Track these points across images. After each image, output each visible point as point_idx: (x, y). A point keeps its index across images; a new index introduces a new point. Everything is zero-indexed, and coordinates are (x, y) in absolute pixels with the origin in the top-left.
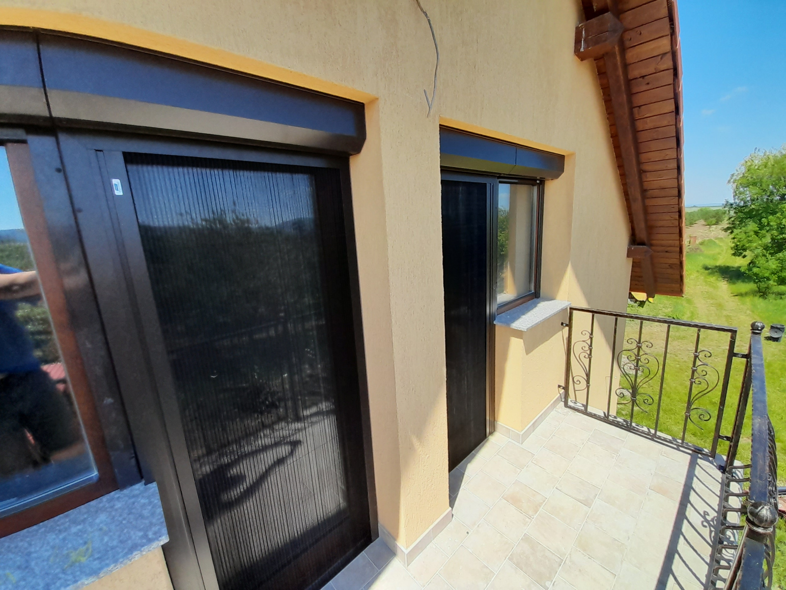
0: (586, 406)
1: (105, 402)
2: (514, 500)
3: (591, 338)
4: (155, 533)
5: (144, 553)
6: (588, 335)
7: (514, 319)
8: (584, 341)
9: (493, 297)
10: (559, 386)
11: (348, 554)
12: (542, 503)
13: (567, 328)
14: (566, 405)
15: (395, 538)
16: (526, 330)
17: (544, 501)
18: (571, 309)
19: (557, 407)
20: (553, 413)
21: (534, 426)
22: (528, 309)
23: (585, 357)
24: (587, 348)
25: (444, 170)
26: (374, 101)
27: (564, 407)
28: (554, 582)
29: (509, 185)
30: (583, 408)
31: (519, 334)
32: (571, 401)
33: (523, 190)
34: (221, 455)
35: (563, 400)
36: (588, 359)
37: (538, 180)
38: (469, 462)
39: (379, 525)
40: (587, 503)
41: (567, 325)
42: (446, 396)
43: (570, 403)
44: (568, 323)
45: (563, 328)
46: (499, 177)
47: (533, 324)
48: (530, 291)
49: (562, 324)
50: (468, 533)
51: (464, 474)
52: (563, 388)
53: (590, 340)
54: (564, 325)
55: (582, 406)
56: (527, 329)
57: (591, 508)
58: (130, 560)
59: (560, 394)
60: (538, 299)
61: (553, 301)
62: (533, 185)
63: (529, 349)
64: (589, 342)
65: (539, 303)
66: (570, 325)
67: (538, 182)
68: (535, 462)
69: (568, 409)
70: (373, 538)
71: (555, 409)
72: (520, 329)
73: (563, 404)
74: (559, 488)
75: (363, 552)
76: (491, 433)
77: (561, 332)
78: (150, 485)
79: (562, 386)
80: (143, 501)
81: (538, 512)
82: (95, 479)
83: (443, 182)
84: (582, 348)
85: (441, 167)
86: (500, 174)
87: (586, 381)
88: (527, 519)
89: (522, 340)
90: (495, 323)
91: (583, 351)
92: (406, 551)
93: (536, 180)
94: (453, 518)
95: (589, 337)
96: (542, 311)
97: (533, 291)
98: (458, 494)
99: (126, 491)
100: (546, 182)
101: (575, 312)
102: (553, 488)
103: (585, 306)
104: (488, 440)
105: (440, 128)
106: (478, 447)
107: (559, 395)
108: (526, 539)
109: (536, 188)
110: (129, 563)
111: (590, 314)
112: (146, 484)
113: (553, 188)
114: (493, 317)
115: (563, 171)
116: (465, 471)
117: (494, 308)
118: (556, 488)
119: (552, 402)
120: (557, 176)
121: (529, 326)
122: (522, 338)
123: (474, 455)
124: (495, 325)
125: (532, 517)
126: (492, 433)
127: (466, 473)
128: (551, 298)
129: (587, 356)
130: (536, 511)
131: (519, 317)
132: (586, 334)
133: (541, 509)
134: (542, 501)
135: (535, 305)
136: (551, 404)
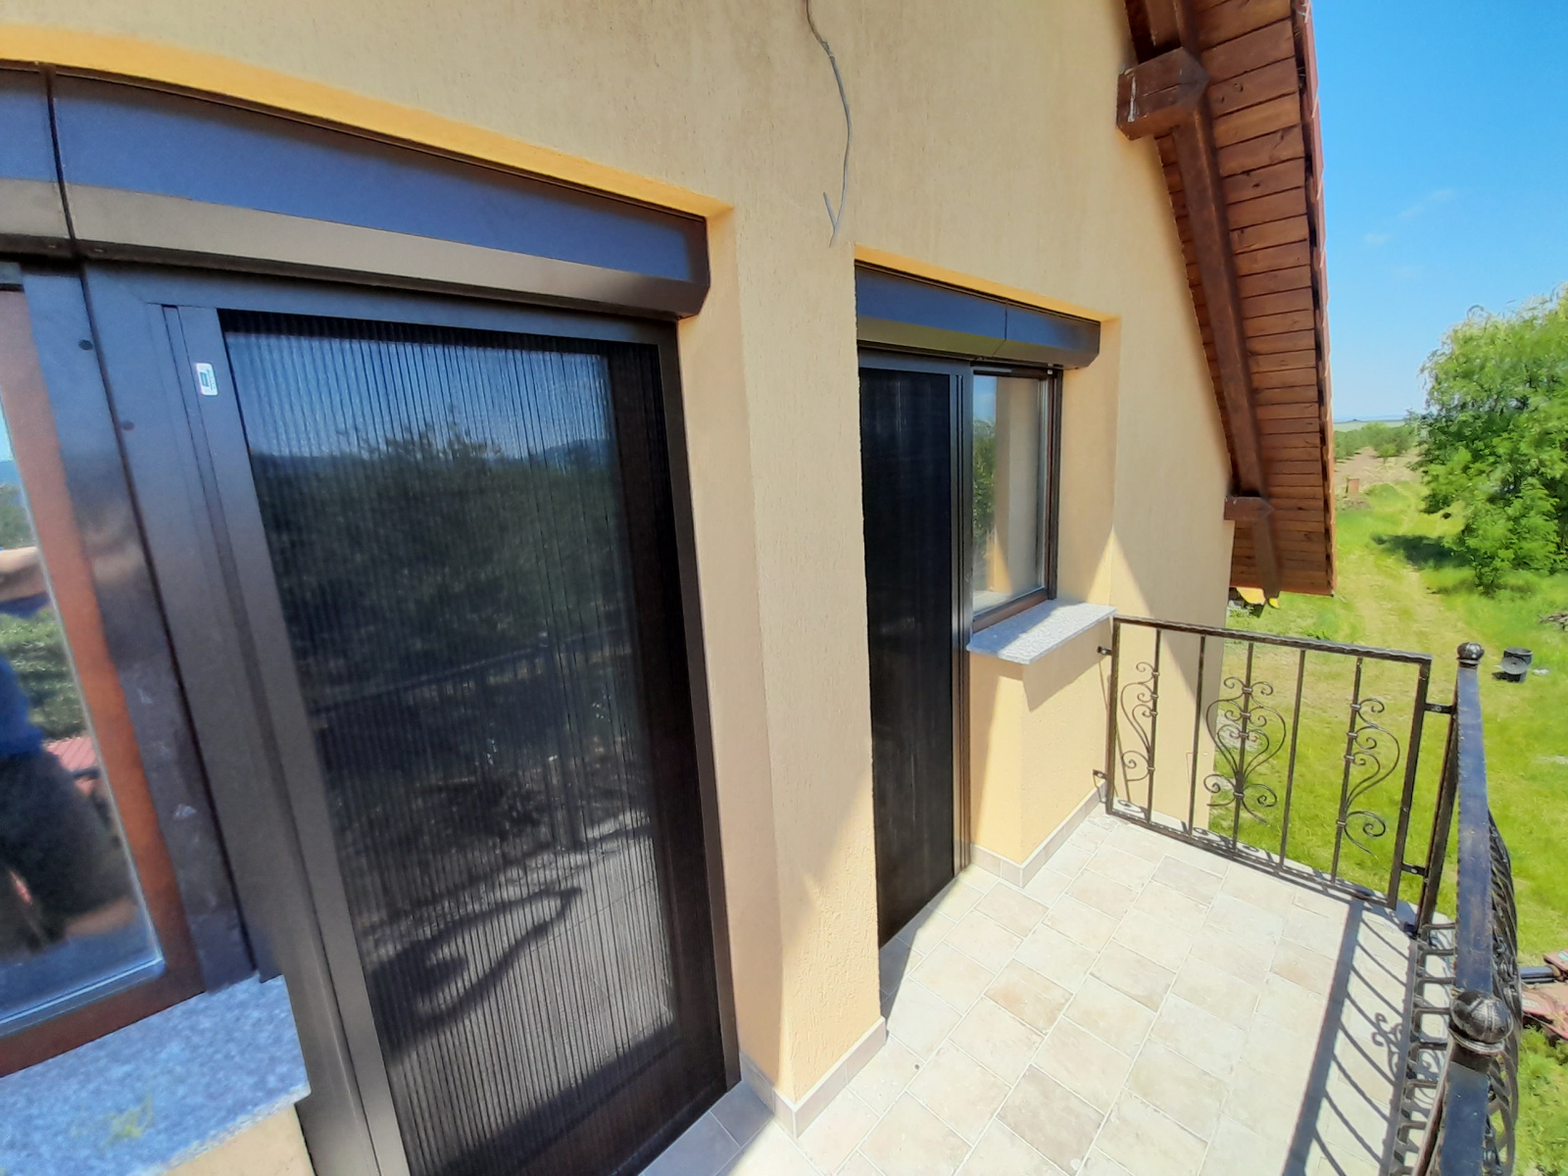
0: (1148, 812)
1: (178, 814)
2: (1008, 1000)
3: (1156, 678)
4: (282, 1079)
5: (260, 1118)
6: (1149, 671)
7: (1007, 640)
8: (1142, 683)
9: (963, 599)
10: (1096, 773)
11: (678, 1116)
12: (1063, 1005)
13: (1109, 658)
14: (1110, 810)
15: (771, 1080)
16: (1028, 663)
17: (1067, 1000)
18: (1116, 620)
19: (1093, 813)
20: (1084, 826)
21: (1048, 852)
22: (1034, 621)
23: (1144, 714)
24: (1148, 696)
25: (863, 347)
26: (725, 213)
27: (1105, 815)
28: (1088, 1159)
29: (994, 378)
30: (1142, 815)
31: (1015, 670)
32: (1119, 802)
33: (1021, 387)
34: (419, 922)
35: (1104, 800)
36: (1151, 719)
37: (1050, 369)
38: (919, 926)
39: (741, 1055)
40: (1150, 1002)
41: (1108, 652)
42: (871, 793)
43: (1117, 806)
44: (1110, 649)
45: (1102, 659)
46: (973, 363)
47: (1042, 651)
48: (1037, 586)
49: (1100, 649)
50: (917, 1067)
51: (909, 949)
52: (1104, 777)
53: (1152, 681)
54: (1104, 652)
55: (1140, 810)
56: (1031, 661)
57: (1159, 1012)
58: (232, 1133)
59: (1098, 788)
60: (1053, 602)
61: (1082, 606)
62: (1041, 379)
63: (1035, 701)
64: (1151, 685)
65: (1053, 609)
66: (1114, 652)
67: (1050, 372)
68: (1049, 924)
69: (1112, 819)
70: (728, 1084)
71: (1087, 818)
72: (1016, 661)
73: (1102, 807)
74: (1097, 974)
75: (709, 1111)
76: (963, 868)
77: (1097, 665)
78: (270, 982)
79: (1101, 773)
80: (256, 1014)
81: (1056, 1023)
82: (158, 971)
83: (863, 372)
84: (1139, 698)
85: (858, 342)
86: (976, 357)
87: (1148, 762)
88: (1035, 1037)
89: (1021, 683)
90: (968, 648)
91: (1140, 703)
92: (795, 1108)
93: (1045, 369)
94: (889, 1038)
95: (1151, 676)
96: (1061, 624)
97: (1043, 586)
98: (897, 990)
99: (222, 996)
100: (1065, 372)
101: (1123, 627)
102: (1085, 973)
103: (1143, 614)
104: (956, 881)
105: (856, 266)
106: (938, 895)
107: (1095, 789)
108: (1033, 1075)
109: (1045, 385)
110: (229, 1138)
111: (1153, 631)
112: (262, 981)
113: (1079, 386)
114: (964, 638)
115: (1097, 351)
116: (911, 944)
117: (968, 618)
118: (1091, 974)
119: (1082, 803)
120: (1086, 362)
121: (1033, 655)
122: (1020, 679)
123: (931, 912)
124: (968, 652)
125: (1044, 1032)
126: (965, 867)
127: (914, 948)
128: (1077, 600)
129: (1148, 713)
130: (1051, 1020)
131: (1015, 637)
132: (1145, 669)
133: (1061, 1016)
134: (1063, 1001)
135: (1046, 614)
136: (1081, 808)
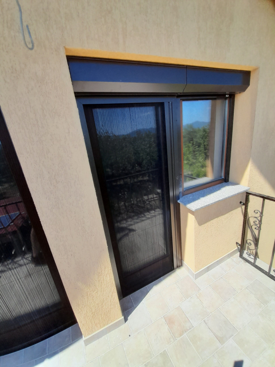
2: (170, 321)
3: (261, 217)
6: (259, 213)
7: (194, 200)
8: (256, 217)
10: (237, 243)
13: (244, 207)
14: (241, 256)
16: (194, 211)
17: (190, 329)
18: (247, 193)
19: (234, 256)
21: (208, 269)
23: (255, 228)
24: (257, 223)
27: (239, 257)
35: (239, 252)
36: (258, 230)
37: (227, 94)
38: (156, 284)
40: (221, 340)
41: (244, 204)
44: (245, 203)
45: (241, 206)
48: (221, 177)
49: (241, 203)
50: (130, 336)
51: (148, 292)
53: (260, 217)
54: (242, 204)
57: (223, 345)
60: (226, 183)
61: (238, 185)
63: (200, 224)
64: (259, 218)
66: (246, 205)
67: (227, 96)
68: (198, 296)
71: (231, 258)
72: (191, 209)
74: (206, 322)
76: (178, 267)
77: (239, 209)
79: (239, 244)
84: (254, 222)
85: (75, 93)
87: (256, 245)
88: (172, 340)
90: (178, 201)
91: (254, 224)
92: (84, 339)
93: (225, 95)
95: (259, 216)
97: (223, 177)
98: (138, 305)
100: (235, 95)
101: (250, 196)
102: (202, 319)
104: (175, 271)
105: (67, 58)
106: (166, 275)
107: (236, 248)
108: (164, 355)
111: (262, 199)
114: (178, 197)
116: (150, 290)
117: (179, 192)
118: (204, 321)
119: (229, 253)
120: (244, 90)
122: (194, 215)
123: (161, 280)
124: (179, 203)
125: (176, 338)
127: (150, 292)
128: (236, 183)
129: (257, 228)
130: (181, 335)
131: (198, 198)
132: (257, 213)
133: (185, 334)
134: (189, 329)
135: (219, 189)
136: (229, 254)
